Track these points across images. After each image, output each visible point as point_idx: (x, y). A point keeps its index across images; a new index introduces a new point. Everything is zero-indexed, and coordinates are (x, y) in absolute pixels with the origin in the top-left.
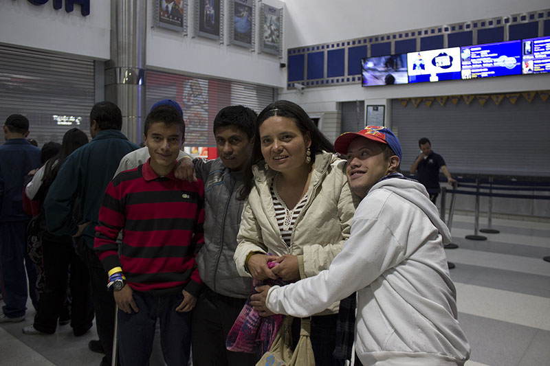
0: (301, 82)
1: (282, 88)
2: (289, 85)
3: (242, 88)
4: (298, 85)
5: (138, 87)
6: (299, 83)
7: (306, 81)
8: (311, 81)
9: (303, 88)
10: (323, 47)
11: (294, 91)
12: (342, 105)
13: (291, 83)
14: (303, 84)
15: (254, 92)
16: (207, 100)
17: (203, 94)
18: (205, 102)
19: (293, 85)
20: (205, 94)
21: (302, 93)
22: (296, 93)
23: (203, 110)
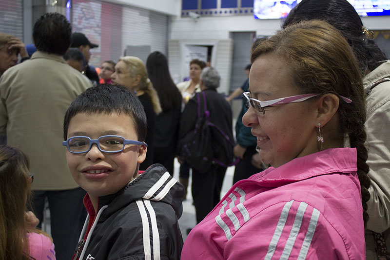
0: (195, 11)
1: (175, 16)
2: (183, 14)
3: (136, 14)
4: (193, 14)
6: (193, 12)
7: (199, 10)
8: (205, 10)
9: (198, 17)
11: (187, 19)
12: (234, 35)
13: (185, 11)
14: (197, 13)
15: (147, 19)
16: (100, 24)
17: (96, 18)
18: (98, 26)
19: (188, 14)
20: (98, 18)
21: (196, 22)
22: (189, 21)
23: (96, 34)
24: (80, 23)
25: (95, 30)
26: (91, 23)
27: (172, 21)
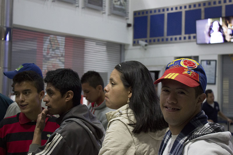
0: (144, 39)
1: (128, 45)
2: (134, 42)
3: (93, 44)
4: (142, 43)
5: (6, 42)
6: (143, 40)
7: (148, 38)
8: (153, 39)
9: (146, 45)
10: (163, 10)
11: (138, 47)
13: (136, 40)
14: (146, 41)
15: (104, 48)
16: (64, 54)
17: (60, 49)
18: (62, 56)
19: (138, 42)
20: (62, 49)
21: (146, 49)
22: (140, 49)
23: (60, 63)
24: (48, 53)
25: (59, 60)
26: (57, 53)
27: (125, 50)
